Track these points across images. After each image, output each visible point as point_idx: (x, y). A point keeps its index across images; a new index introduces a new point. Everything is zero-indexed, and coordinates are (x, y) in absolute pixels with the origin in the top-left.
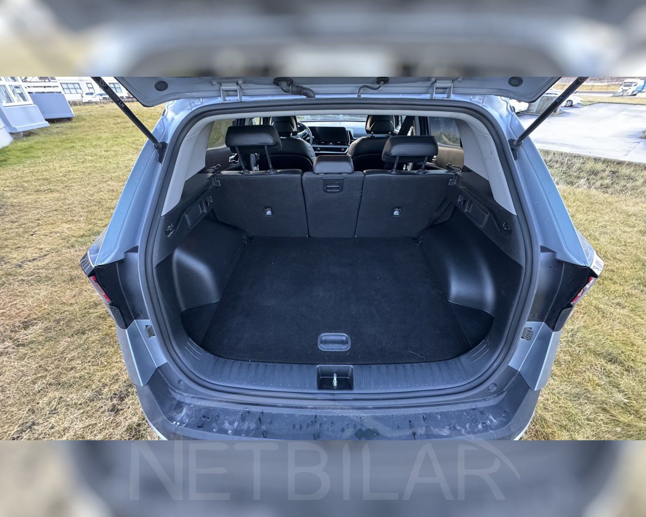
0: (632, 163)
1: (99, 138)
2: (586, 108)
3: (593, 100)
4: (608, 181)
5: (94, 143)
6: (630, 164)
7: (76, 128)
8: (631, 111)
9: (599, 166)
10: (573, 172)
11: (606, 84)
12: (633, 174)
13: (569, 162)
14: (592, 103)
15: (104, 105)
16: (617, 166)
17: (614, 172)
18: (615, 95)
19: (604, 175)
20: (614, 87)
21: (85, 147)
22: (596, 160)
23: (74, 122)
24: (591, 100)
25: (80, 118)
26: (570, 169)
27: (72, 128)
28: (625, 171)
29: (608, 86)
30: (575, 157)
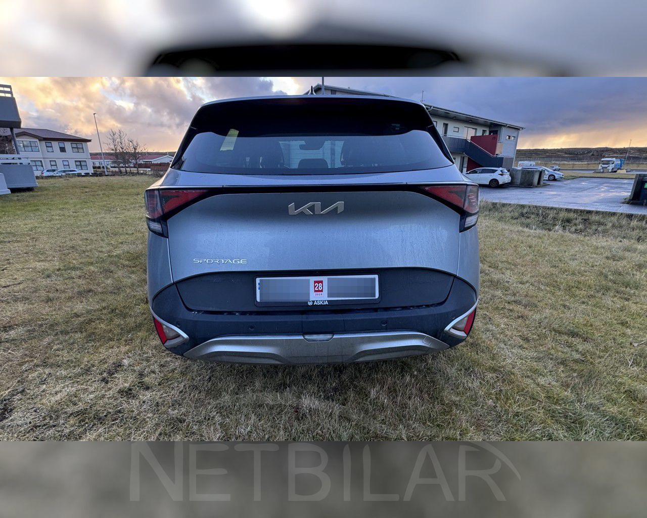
0: (599, 212)
1: (66, 203)
2: (569, 181)
3: (576, 175)
4: (581, 226)
5: (61, 207)
6: (597, 213)
7: (38, 196)
8: (613, 183)
9: (571, 215)
10: (549, 220)
11: (586, 163)
12: (602, 220)
13: (544, 213)
14: (574, 178)
15: (70, 179)
16: (587, 215)
17: (585, 220)
18: (596, 171)
19: (577, 222)
20: (594, 165)
21: (50, 210)
22: (568, 210)
23: (36, 192)
24: (572, 175)
25: (41, 189)
26: (545, 218)
27: (33, 196)
28: (594, 218)
29: (588, 164)
30: (548, 209)
